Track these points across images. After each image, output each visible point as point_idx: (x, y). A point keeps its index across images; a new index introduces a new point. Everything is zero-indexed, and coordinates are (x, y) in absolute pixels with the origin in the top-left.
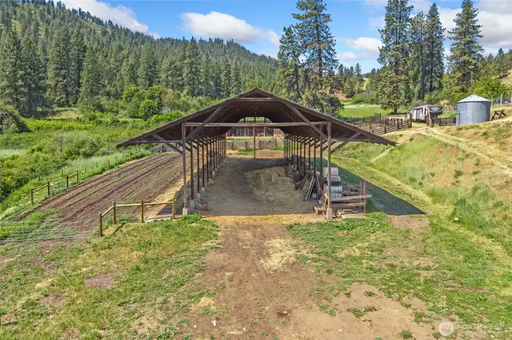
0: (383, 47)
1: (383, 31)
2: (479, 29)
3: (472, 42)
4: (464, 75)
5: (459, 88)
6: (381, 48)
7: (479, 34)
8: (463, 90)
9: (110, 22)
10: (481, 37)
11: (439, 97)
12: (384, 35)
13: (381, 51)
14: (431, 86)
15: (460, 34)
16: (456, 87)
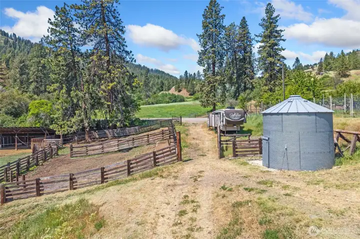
0: (202, 50)
1: (201, 36)
2: (282, 34)
3: (276, 45)
4: (271, 76)
5: (267, 88)
6: (201, 51)
7: (282, 38)
8: (271, 90)
9: (14, 35)
10: (284, 40)
11: (251, 96)
12: (202, 40)
13: (200, 54)
14: (245, 86)
15: (265, 37)
16: (264, 87)
